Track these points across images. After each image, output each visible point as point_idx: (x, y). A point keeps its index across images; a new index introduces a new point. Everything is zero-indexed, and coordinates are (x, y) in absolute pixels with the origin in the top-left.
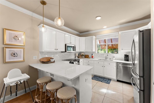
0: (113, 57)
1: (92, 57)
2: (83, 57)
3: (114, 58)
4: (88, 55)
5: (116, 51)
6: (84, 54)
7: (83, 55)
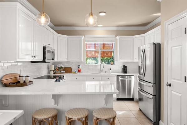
0: (109, 69)
1: (79, 71)
2: (63, 72)
3: (111, 71)
4: (71, 68)
5: (112, 61)
6: (63, 66)
7: (61, 67)
